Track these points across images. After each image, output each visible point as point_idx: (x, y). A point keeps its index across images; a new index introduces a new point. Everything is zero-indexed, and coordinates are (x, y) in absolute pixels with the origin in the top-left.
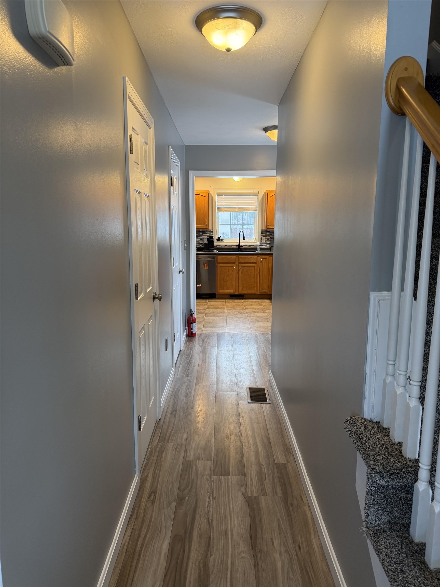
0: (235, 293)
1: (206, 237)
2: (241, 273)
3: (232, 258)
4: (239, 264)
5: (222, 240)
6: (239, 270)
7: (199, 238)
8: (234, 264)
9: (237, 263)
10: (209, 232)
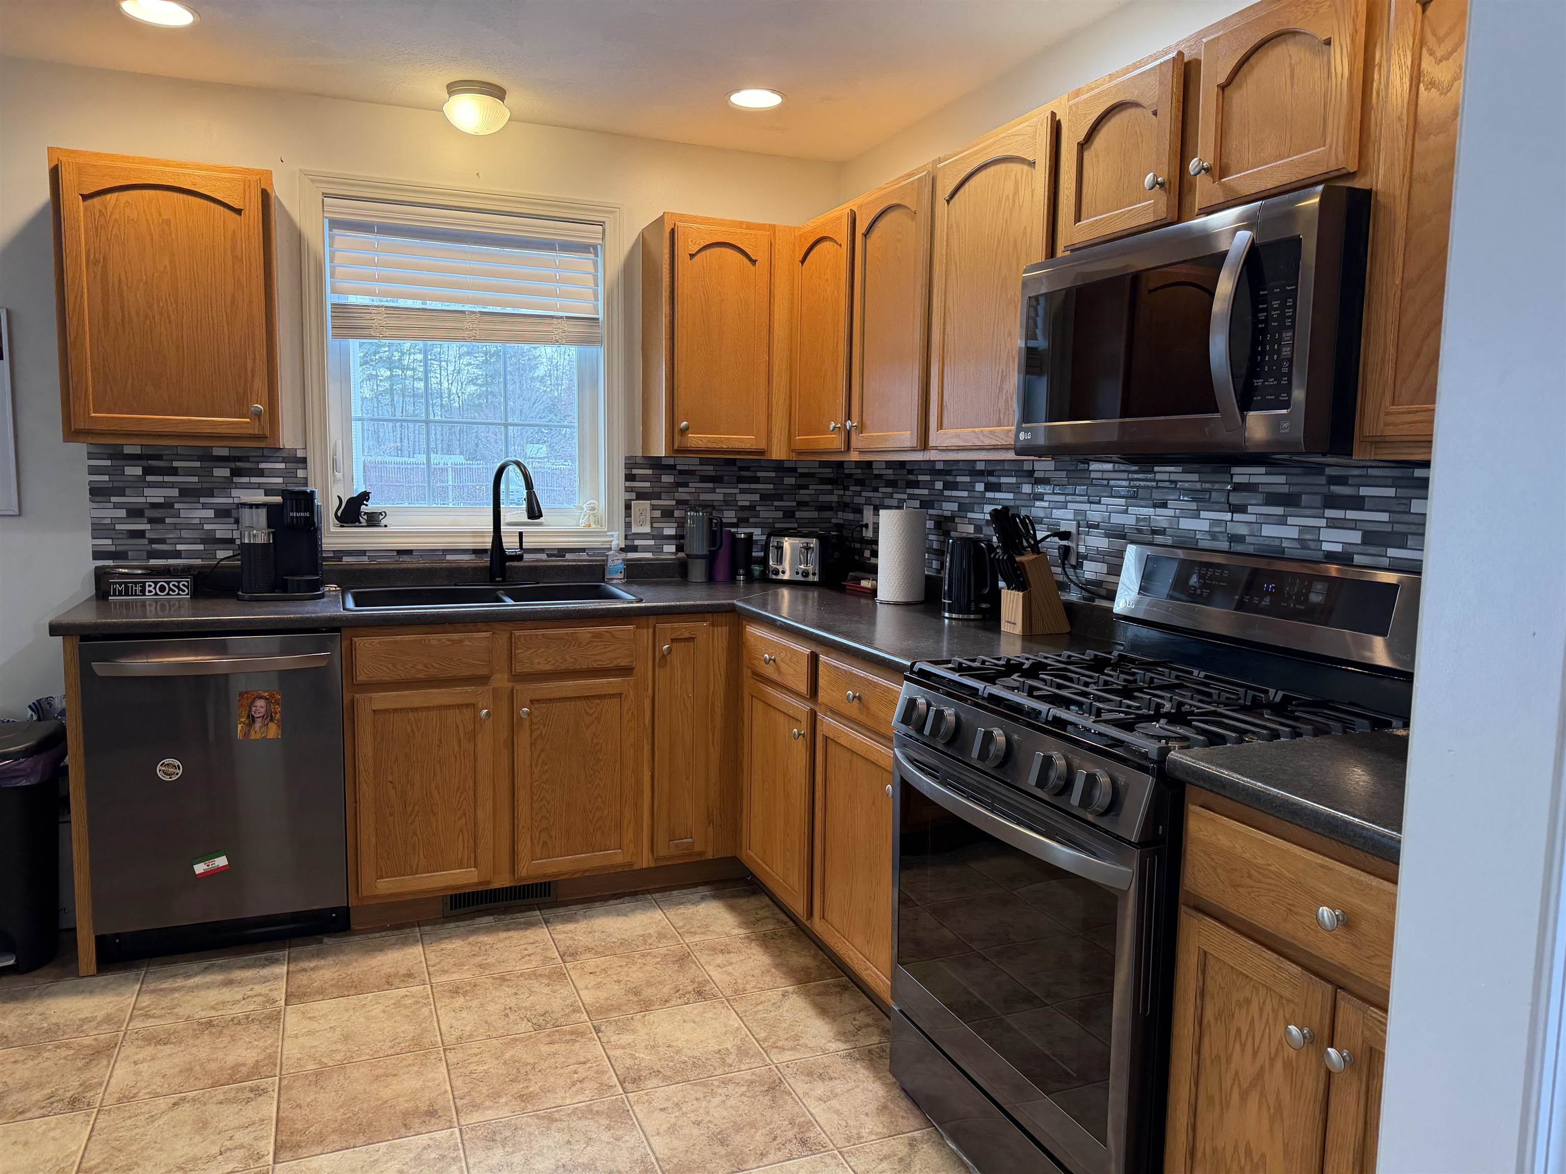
0: (489, 883)
1: (259, 497)
2: (533, 744)
3: (467, 643)
4: (518, 687)
5: (373, 520)
6: (514, 724)
7: (205, 506)
8: (480, 689)
9: (501, 680)
10: (282, 466)
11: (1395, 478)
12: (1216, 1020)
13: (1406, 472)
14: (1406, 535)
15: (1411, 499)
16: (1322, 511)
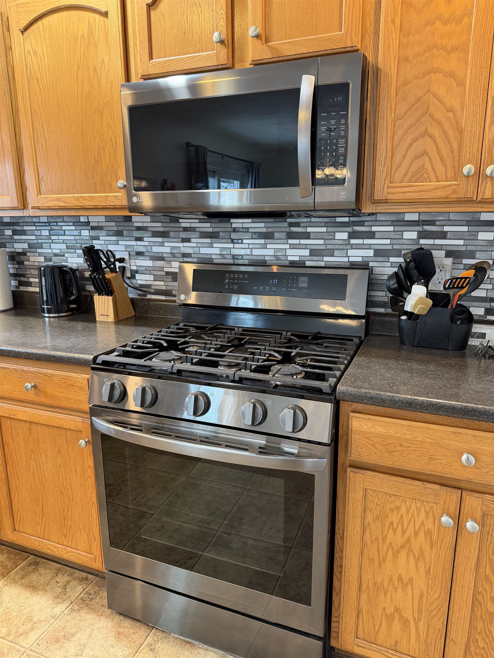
11: (326, 222)
12: (375, 521)
13: (332, 219)
14: (333, 250)
15: (335, 232)
16: (286, 240)
